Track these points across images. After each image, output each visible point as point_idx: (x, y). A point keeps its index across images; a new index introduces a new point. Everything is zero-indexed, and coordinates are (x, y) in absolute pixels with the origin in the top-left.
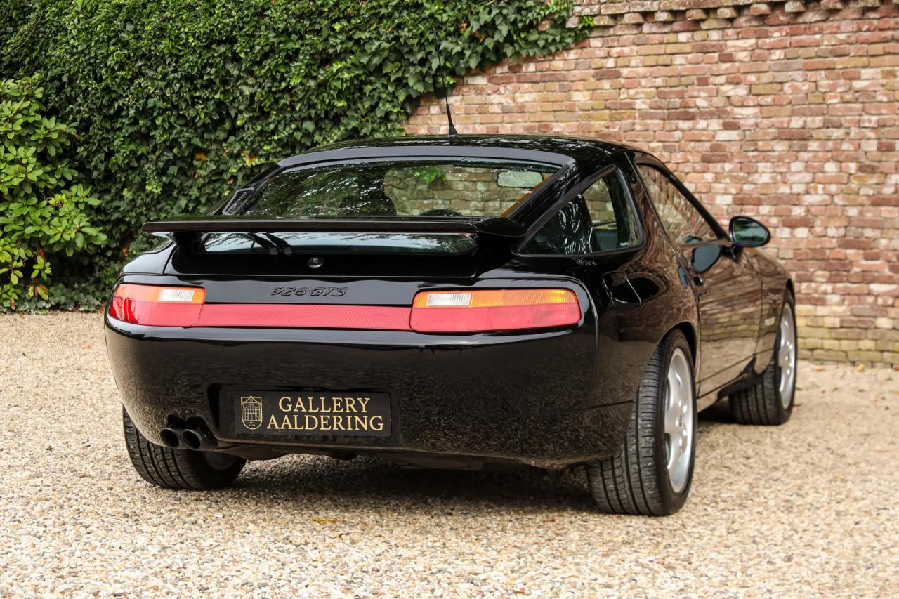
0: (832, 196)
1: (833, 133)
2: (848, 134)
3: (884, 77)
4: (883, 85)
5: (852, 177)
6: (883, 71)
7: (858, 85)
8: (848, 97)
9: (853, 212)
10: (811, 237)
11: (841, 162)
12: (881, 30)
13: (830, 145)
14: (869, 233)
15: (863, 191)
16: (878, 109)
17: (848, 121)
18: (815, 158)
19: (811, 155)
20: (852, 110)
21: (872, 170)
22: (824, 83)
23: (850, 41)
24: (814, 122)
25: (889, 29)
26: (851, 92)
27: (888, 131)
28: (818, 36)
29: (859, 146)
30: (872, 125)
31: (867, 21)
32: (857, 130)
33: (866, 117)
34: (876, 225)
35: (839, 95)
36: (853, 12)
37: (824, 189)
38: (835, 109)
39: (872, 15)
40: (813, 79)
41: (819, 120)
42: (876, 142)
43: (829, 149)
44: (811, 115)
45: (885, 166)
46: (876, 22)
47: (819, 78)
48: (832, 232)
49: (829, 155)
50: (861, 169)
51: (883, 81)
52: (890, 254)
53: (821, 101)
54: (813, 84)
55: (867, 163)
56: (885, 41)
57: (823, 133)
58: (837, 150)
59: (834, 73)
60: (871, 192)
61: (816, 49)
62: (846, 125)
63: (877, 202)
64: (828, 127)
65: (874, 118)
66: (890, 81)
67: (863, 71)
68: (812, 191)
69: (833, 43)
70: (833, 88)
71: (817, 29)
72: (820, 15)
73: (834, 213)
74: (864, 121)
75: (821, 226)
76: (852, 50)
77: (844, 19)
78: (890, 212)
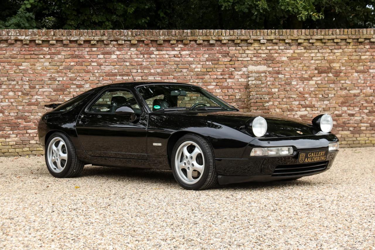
0: (12, 103)
1: (12, 83)
2: (18, 83)
3: (31, 66)
4: (30, 68)
5: (19, 97)
6: (30, 64)
7: (21, 68)
8: (17, 71)
9: (20, 108)
10: (3, 116)
11: (15, 92)
12: (29, 51)
13: (11, 86)
14: (26, 114)
15: (24, 101)
16: (29, 76)
17: (17, 79)
18: (5, 91)
19: (3, 89)
20: (19, 75)
21: (28, 94)
22: (8, 67)
23: (18, 54)
24: (4, 79)
25: (33, 51)
26: (18, 70)
27: (33, 82)
28: (5, 52)
29: (22, 86)
30: (27, 80)
31: (24, 48)
32: (21, 82)
33: (25, 78)
34: (29, 112)
35: (14, 71)
36: (19, 45)
37: (8, 100)
38: (13, 75)
39: (26, 46)
40: (3, 65)
41: (6, 79)
42: (28, 86)
43: (10, 88)
44: (2, 77)
45: (32, 93)
46: (27, 48)
47: (5, 65)
48: (12, 114)
49: (10, 90)
50: (24, 94)
51: (31, 67)
52: (35, 120)
53: (6, 72)
54: (3, 67)
55: (25, 92)
56: (31, 54)
57: (8, 83)
58: (14, 88)
59: (11, 64)
60: (27, 101)
61: (4, 56)
62: (17, 80)
63: (30, 104)
64: (10, 81)
65: (27, 78)
66: (33, 67)
67: (23, 63)
68: (4, 101)
69: (11, 54)
70: (11, 69)
71: (4, 49)
72: (6, 45)
73: (13, 108)
74: (24, 79)
75: (7, 113)
76: (19, 56)
77: (15, 47)
78: (34, 107)
